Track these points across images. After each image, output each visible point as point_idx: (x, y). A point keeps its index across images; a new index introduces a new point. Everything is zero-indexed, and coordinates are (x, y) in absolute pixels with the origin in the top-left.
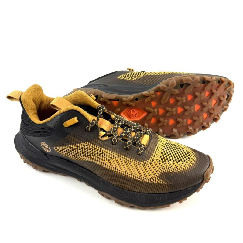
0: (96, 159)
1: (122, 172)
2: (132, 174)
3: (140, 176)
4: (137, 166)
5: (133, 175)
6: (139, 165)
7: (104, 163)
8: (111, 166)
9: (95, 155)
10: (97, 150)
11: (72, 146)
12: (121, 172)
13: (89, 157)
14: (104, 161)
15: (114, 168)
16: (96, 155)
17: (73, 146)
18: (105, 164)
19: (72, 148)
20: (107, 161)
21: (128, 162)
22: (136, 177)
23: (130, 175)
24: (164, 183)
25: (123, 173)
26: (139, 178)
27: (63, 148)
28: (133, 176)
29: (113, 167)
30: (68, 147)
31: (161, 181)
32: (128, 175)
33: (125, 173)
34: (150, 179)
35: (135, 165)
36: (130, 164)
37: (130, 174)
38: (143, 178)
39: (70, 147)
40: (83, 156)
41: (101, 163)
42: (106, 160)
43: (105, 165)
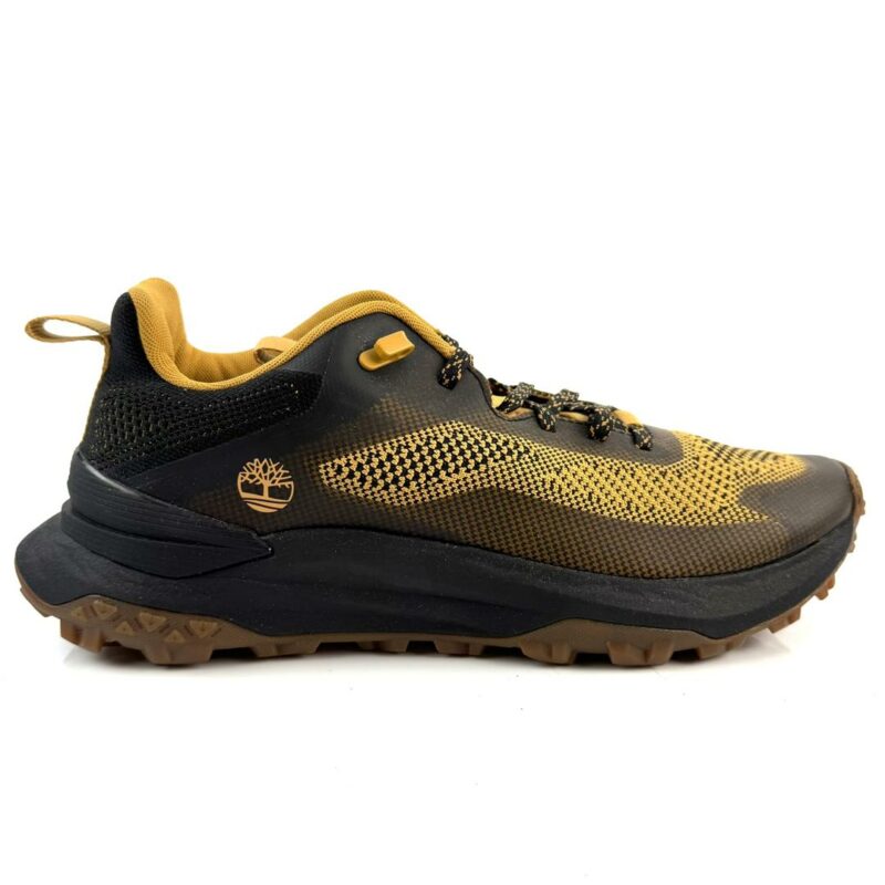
0: (510, 474)
1: (618, 509)
2: (653, 508)
3: (684, 510)
4: (657, 479)
5: (659, 512)
6: (664, 474)
7: (543, 482)
8: (573, 492)
9: (503, 458)
10: (506, 443)
11: (405, 439)
12: (614, 508)
13: (483, 467)
14: (542, 476)
15: (586, 497)
16: (509, 458)
17: (410, 440)
18: (548, 486)
19: (407, 447)
20: (554, 474)
21: (622, 472)
22: (672, 515)
23: (649, 514)
24: (765, 517)
25: (623, 510)
26: (680, 517)
27: (363, 457)
28: (658, 516)
29: (582, 495)
30: (388, 446)
31: (754, 512)
32: (639, 515)
33: (628, 508)
34: (720, 511)
35: (652, 478)
36: (632, 475)
37: (647, 509)
38: (695, 516)
39: (396, 445)
40: (457, 471)
41: (535, 482)
42: (550, 471)
43: (551, 488)
